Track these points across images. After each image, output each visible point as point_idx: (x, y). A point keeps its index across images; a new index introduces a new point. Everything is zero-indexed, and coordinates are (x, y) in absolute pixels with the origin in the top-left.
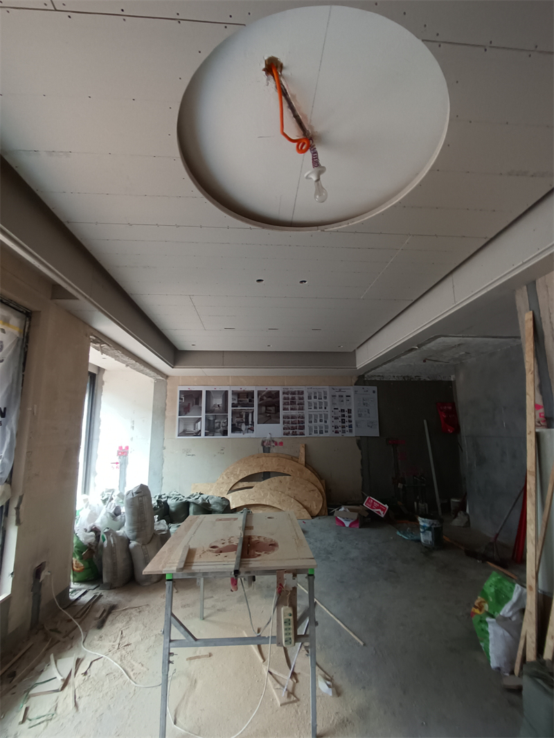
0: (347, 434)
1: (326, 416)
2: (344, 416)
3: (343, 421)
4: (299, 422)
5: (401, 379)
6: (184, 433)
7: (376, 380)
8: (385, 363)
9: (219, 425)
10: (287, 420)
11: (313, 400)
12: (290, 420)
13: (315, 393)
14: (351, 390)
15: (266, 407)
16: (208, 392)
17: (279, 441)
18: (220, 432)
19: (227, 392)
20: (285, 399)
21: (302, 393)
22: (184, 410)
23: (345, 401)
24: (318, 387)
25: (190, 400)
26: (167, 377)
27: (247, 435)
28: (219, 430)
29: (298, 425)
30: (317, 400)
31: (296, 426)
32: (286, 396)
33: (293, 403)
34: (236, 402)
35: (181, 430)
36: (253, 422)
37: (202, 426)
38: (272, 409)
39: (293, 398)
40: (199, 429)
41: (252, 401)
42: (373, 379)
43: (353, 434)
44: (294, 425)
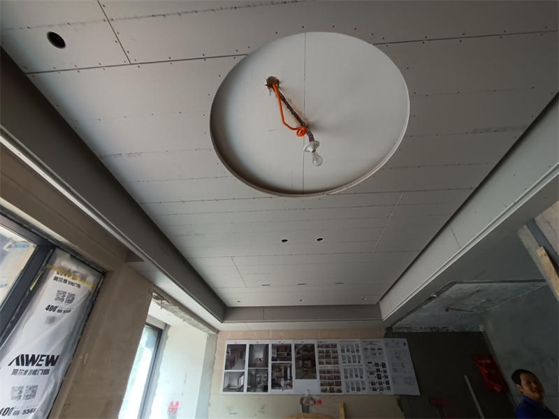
0: (386, 392)
1: (361, 370)
2: (378, 370)
3: (379, 377)
4: (335, 378)
5: (429, 330)
6: (228, 388)
7: (404, 332)
8: (409, 314)
9: (260, 380)
10: (323, 375)
11: (346, 353)
12: (326, 375)
13: (347, 346)
14: (381, 343)
15: (303, 360)
16: (251, 346)
17: (317, 399)
18: (261, 388)
19: (267, 345)
20: (319, 352)
21: (335, 346)
22: (230, 363)
23: (377, 354)
24: (350, 340)
25: (236, 353)
26: (218, 331)
27: (287, 391)
28: (259, 386)
29: (334, 381)
30: (350, 353)
31: (332, 382)
32: (321, 349)
33: (328, 357)
34: (275, 356)
35: (226, 385)
36: (291, 377)
37: (244, 381)
38: (308, 363)
39: (328, 352)
40: (242, 384)
41: (289, 354)
42: (401, 331)
43: (392, 392)
44: (331, 381)
